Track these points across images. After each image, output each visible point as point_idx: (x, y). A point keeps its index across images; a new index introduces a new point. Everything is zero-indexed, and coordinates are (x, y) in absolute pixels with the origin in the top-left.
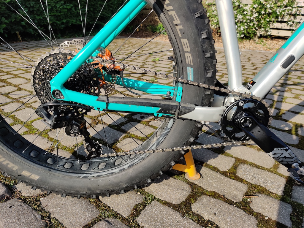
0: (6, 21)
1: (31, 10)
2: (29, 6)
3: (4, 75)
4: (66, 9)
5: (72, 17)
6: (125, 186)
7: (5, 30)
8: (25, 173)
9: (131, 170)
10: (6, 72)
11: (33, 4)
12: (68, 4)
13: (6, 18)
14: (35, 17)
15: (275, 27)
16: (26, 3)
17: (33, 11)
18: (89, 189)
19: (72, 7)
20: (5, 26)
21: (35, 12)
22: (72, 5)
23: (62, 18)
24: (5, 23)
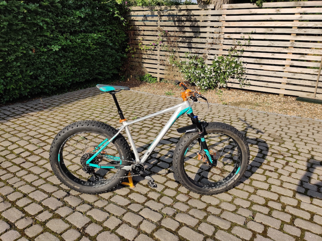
0: (30, 87)
1: (47, 76)
2: (46, 74)
3: (42, 137)
4: (72, 72)
5: (77, 76)
6: (107, 190)
7: (28, 93)
8: (75, 187)
9: (108, 184)
10: (42, 134)
11: (49, 73)
12: (73, 68)
13: (29, 85)
14: (49, 80)
15: (230, 81)
16: (43, 72)
17: (49, 76)
18: (95, 191)
19: (77, 70)
20: (28, 90)
21: (50, 77)
22: (76, 68)
23: (69, 79)
24: (29, 89)
